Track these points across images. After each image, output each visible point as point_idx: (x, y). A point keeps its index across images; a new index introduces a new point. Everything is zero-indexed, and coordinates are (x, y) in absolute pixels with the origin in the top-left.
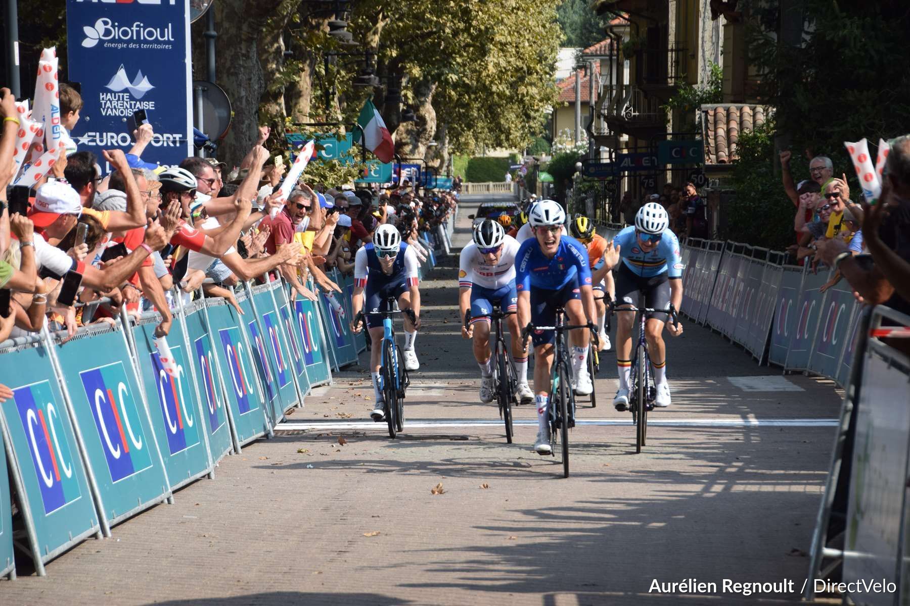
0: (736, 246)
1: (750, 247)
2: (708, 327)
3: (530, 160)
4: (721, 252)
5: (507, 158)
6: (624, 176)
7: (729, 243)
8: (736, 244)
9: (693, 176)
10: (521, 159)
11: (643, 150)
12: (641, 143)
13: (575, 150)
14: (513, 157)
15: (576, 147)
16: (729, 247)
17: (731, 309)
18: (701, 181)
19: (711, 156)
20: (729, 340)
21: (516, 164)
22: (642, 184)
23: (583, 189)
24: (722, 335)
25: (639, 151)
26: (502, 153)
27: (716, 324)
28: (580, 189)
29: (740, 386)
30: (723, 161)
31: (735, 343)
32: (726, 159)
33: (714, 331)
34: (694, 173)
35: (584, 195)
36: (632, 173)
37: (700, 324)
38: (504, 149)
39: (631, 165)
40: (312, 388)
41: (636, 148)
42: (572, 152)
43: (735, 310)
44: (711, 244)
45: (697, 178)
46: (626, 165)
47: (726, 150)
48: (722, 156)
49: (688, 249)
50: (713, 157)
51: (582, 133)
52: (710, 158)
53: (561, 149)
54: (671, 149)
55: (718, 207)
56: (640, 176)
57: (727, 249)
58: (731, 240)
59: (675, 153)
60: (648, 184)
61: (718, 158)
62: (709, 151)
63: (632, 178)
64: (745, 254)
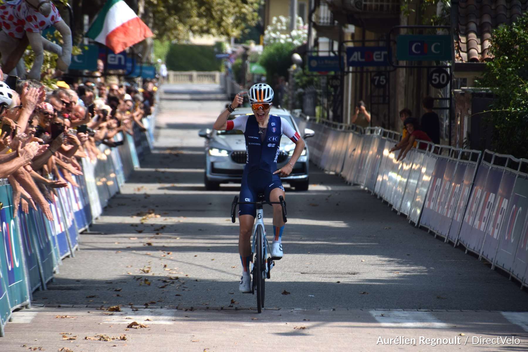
0: (496, 157)
1: (516, 160)
2: (461, 247)
3: (240, 49)
4: (476, 164)
5: (213, 47)
6: (348, 72)
7: (486, 153)
8: (497, 154)
9: (434, 75)
10: (228, 48)
11: (372, 44)
12: (370, 35)
13: (290, 40)
14: (219, 45)
15: (291, 37)
16: (488, 158)
17: (491, 228)
18: (443, 80)
19: (461, 53)
20: (490, 265)
21: (223, 53)
22: (373, 81)
23: (300, 84)
24: (480, 258)
25: (367, 44)
26: (208, 40)
27: (472, 245)
28: (297, 84)
29: (520, 324)
30: (475, 60)
31: (496, 269)
32: (478, 57)
33: (470, 253)
34: (435, 72)
35: (300, 90)
36: (359, 69)
37: (450, 243)
38: (211, 36)
39: (360, 60)
40: (13, 311)
41: (363, 41)
42: (286, 42)
43: (496, 231)
44: (463, 153)
45: (439, 77)
46: (356, 60)
47: (479, 47)
48: (473, 54)
49: (434, 157)
50: (464, 55)
51: (298, 22)
52: (460, 56)
53: (275, 39)
54: (411, 44)
55: (470, 112)
56: (368, 71)
57: (485, 160)
58: (490, 150)
59: (416, 49)
60: (379, 81)
61: (469, 56)
62: (459, 48)
63: (359, 75)
64: (509, 166)
